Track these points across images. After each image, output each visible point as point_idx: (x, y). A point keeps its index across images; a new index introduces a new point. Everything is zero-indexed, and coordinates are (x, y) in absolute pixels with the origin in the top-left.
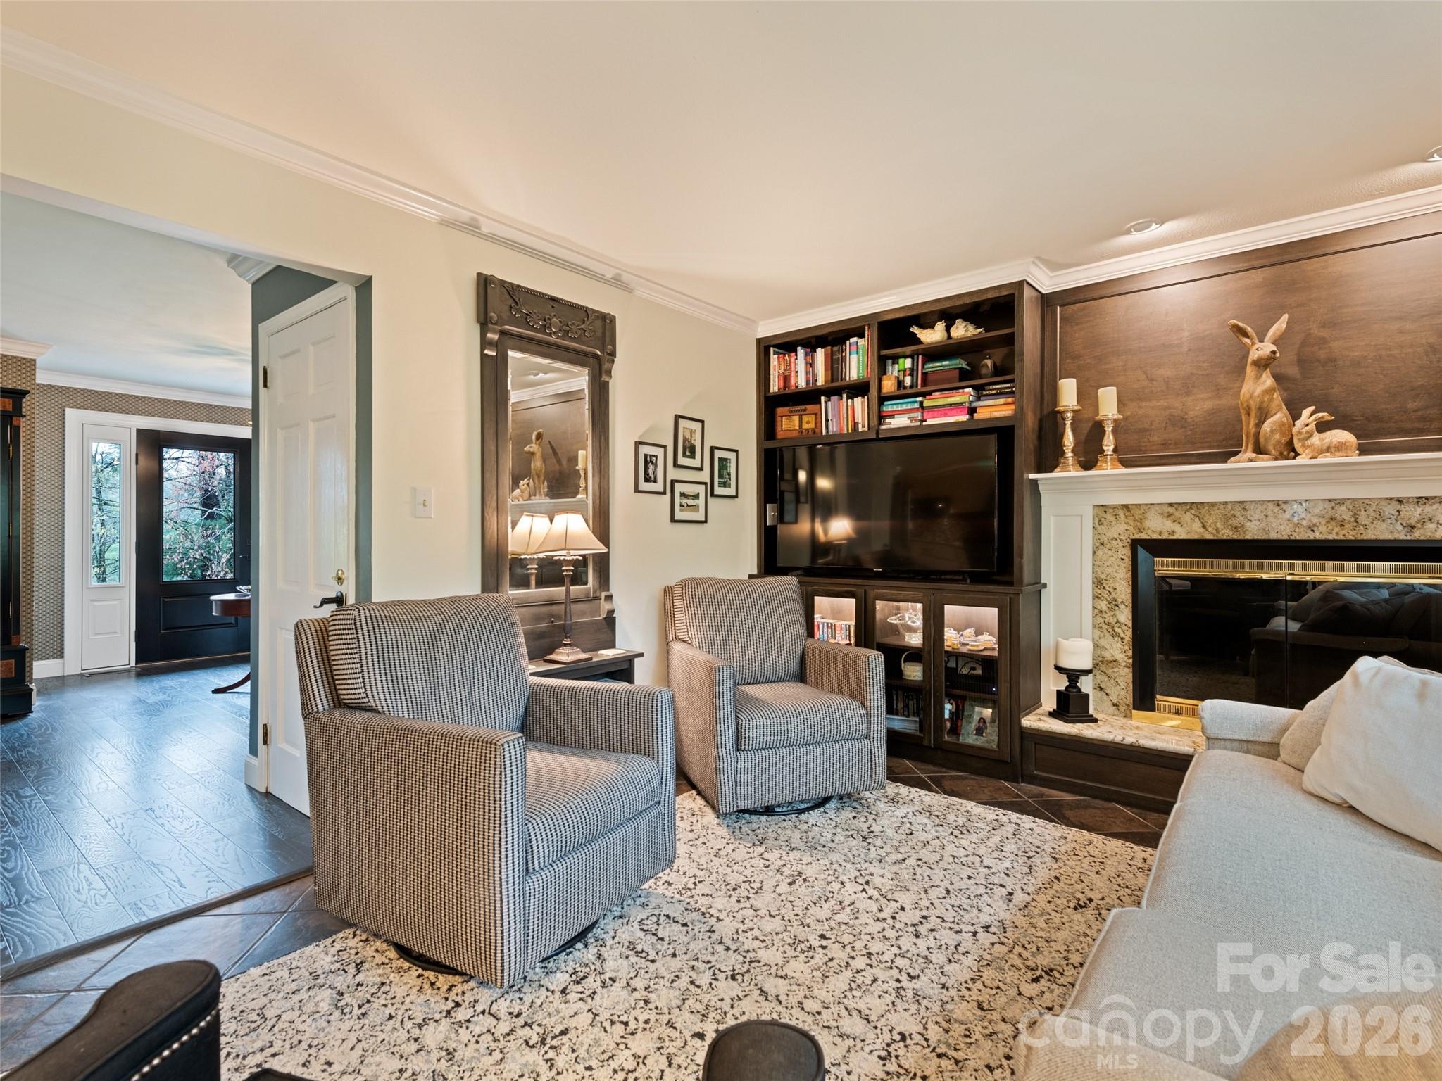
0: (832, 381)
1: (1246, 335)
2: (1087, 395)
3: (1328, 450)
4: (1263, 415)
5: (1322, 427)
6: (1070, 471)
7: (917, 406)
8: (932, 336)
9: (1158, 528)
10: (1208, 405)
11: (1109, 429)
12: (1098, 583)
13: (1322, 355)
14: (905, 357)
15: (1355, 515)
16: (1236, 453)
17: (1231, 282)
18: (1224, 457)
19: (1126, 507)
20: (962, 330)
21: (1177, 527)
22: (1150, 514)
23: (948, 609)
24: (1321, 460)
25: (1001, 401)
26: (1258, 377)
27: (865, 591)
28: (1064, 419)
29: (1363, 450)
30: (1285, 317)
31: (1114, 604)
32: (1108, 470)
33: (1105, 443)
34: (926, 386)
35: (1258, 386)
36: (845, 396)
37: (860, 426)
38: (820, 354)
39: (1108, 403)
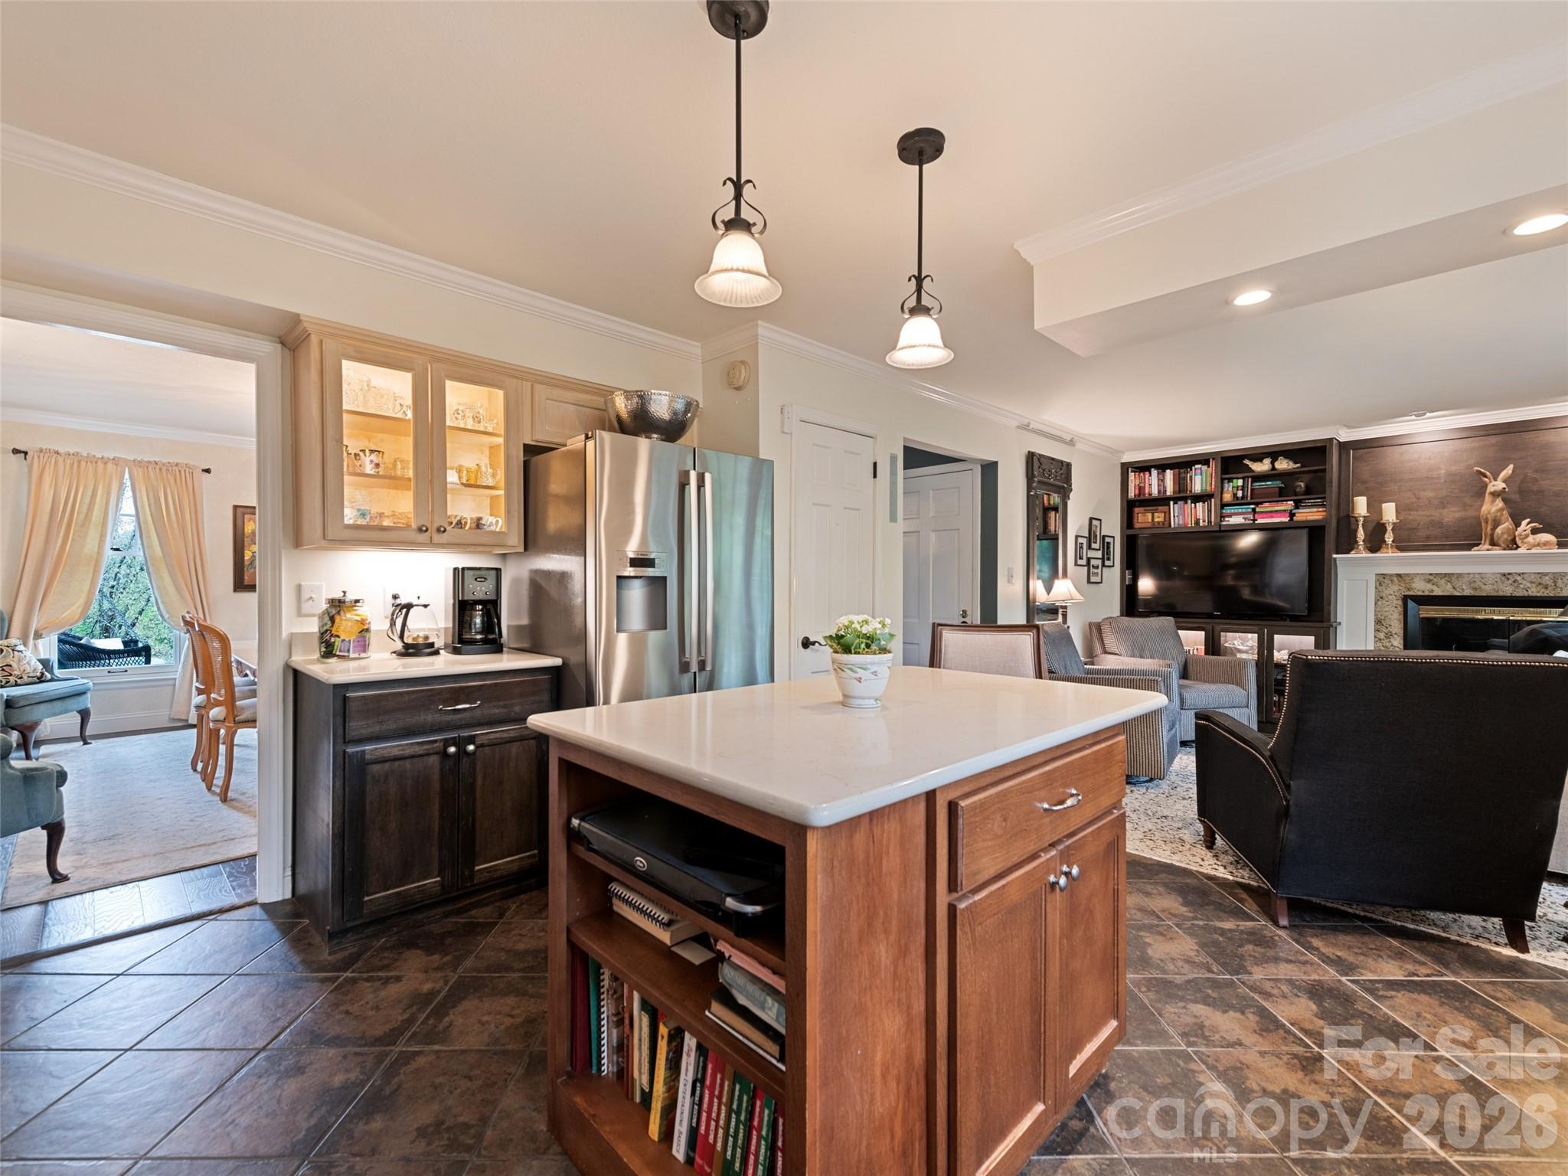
0: (1179, 492)
1: (1486, 476)
2: (1374, 506)
3: (1538, 545)
4: (1496, 523)
5: (1535, 531)
6: (1361, 554)
7: (1249, 510)
8: (1262, 467)
9: (1421, 588)
10: (1458, 515)
11: (1389, 528)
12: (1379, 622)
13: (1535, 488)
14: (1238, 478)
15: (1555, 582)
16: (1478, 545)
17: (1475, 443)
18: (1469, 547)
19: (1399, 575)
20: (1283, 465)
21: (1435, 588)
22: (1416, 580)
23: (1276, 637)
24: (1534, 551)
25: (1315, 510)
26: (1493, 502)
27: (1213, 627)
28: (1357, 521)
29: (1560, 545)
30: (1511, 466)
31: (1389, 635)
32: (1388, 554)
33: (1386, 536)
34: (1256, 499)
35: (1491, 507)
36: (1189, 502)
37: (1201, 521)
38: (1169, 474)
39: (1389, 513)
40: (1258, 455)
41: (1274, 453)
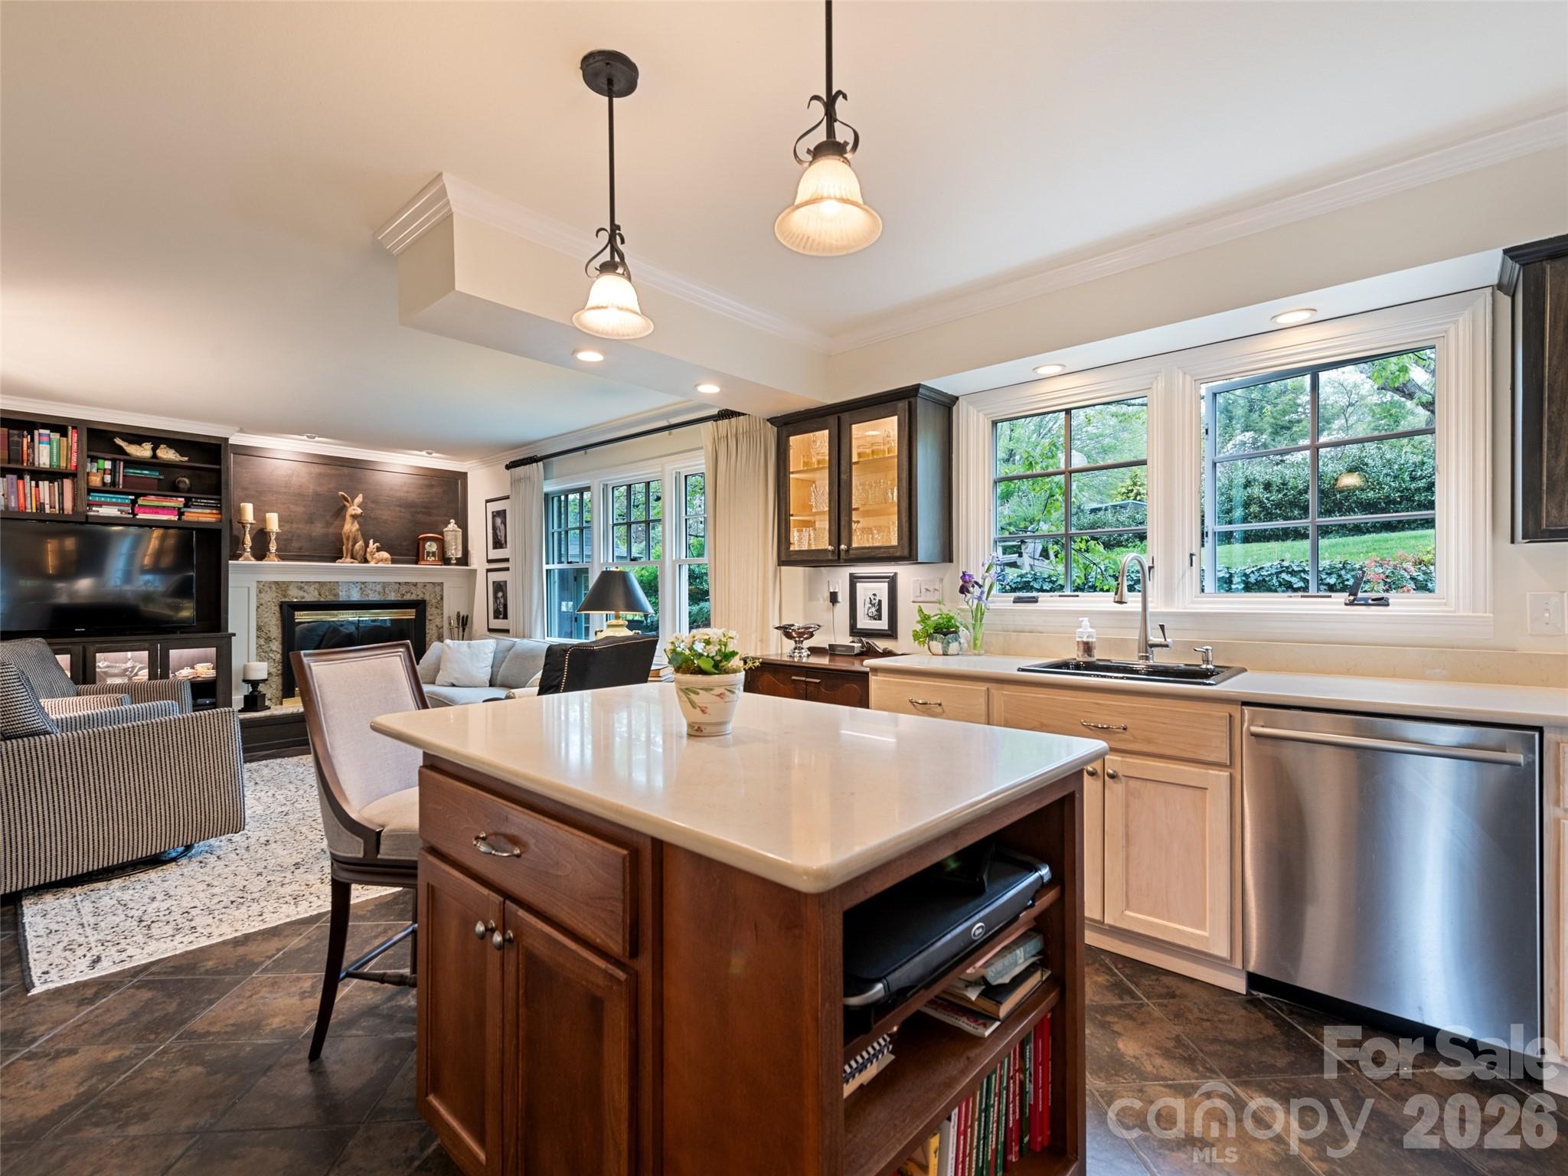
0: (9, 461)
1: (348, 501)
2: (260, 514)
3: (382, 560)
4: (355, 542)
5: (379, 550)
6: (247, 560)
7: (129, 502)
9: (295, 596)
10: (323, 531)
11: (273, 538)
12: (259, 628)
13: (372, 515)
14: (105, 459)
15: (384, 590)
16: (341, 558)
17: (316, 469)
18: (334, 560)
19: (276, 583)
21: (305, 594)
22: (291, 587)
23: (172, 652)
24: (380, 565)
25: (208, 511)
26: (353, 523)
27: (83, 646)
28: (244, 527)
29: (393, 561)
30: (361, 495)
31: (268, 640)
32: (272, 561)
33: (271, 545)
34: (135, 491)
35: (350, 527)
36: (27, 478)
37: (47, 507)
39: (273, 522)
40: (137, 436)
41: (157, 439)
